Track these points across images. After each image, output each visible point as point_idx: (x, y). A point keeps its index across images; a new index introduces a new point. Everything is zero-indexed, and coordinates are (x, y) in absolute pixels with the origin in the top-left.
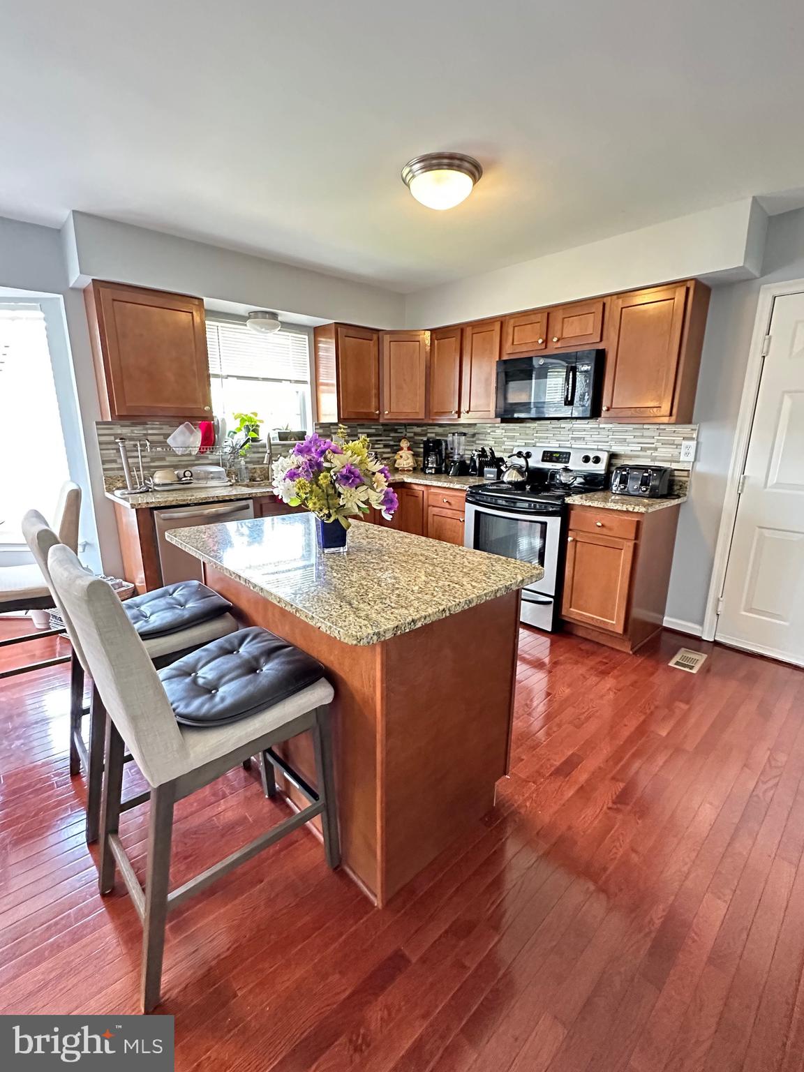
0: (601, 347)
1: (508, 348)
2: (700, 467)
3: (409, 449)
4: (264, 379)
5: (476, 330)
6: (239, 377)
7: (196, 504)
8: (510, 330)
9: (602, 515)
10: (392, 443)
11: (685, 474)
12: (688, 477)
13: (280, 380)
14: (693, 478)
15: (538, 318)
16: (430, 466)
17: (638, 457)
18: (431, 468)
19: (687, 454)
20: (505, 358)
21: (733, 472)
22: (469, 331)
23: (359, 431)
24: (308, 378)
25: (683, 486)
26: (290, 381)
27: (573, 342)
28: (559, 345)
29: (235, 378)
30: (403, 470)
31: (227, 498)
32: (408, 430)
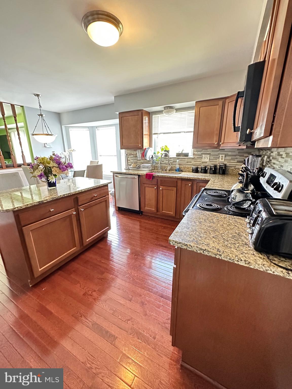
4: (173, 133)
6: (164, 133)
7: (124, 174)
13: (180, 132)
26: (184, 132)
29: (163, 134)
31: (131, 174)
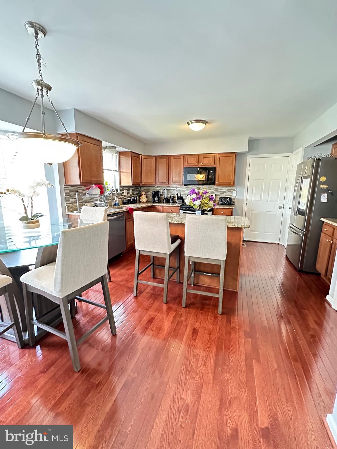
0: (214, 166)
1: (186, 164)
2: (237, 197)
3: (145, 195)
5: (174, 158)
6: (107, 170)
8: (187, 159)
9: (222, 210)
10: (138, 193)
11: (234, 199)
12: (235, 200)
14: (236, 200)
15: (196, 156)
16: (155, 200)
17: (222, 195)
18: (156, 201)
19: (234, 194)
20: (185, 167)
21: (245, 198)
22: (172, 158)
23: (130, 188)
24: (118, 170)
25: (234, 202)
26: (113, 170)
27: (207, 164)
28: (202, 165)
30: (143, 202)
32: (141, 188)
